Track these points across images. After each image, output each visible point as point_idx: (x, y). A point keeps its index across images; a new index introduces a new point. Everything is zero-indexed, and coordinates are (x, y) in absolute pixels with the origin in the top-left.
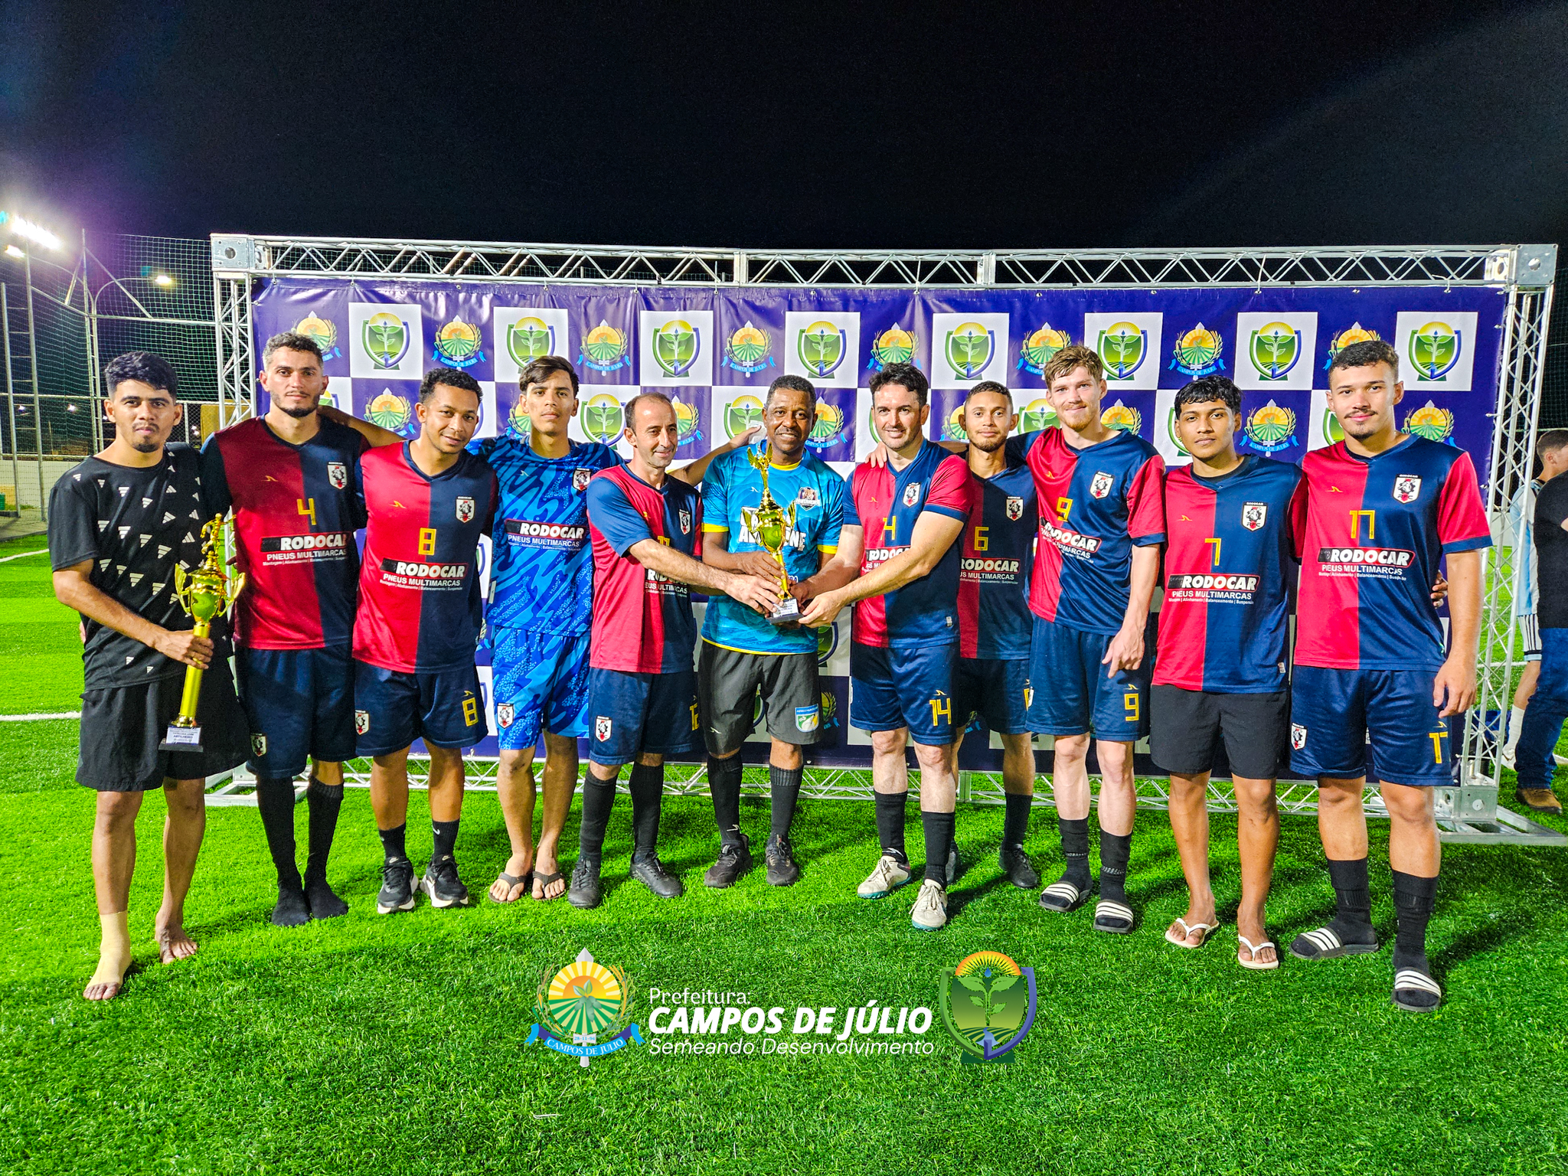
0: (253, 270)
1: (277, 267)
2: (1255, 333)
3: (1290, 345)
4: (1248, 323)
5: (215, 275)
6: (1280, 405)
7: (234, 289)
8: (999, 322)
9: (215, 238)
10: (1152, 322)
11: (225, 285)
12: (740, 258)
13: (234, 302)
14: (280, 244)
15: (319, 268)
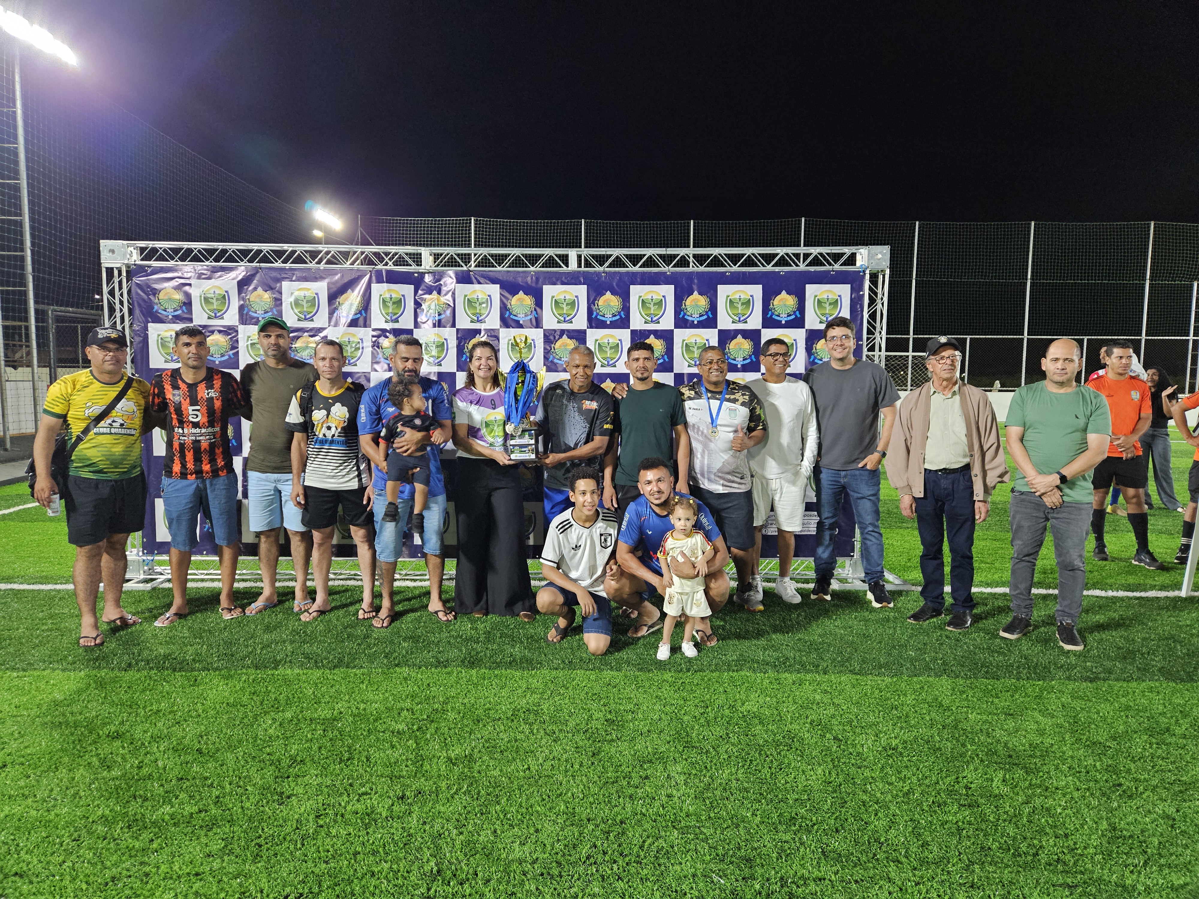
0: (126, 262)
1: (142, 260)
2: (728, 296)
3: (747, 303)
4: (724, 291)
5: (103, 265)
6: (745, 337)
7: (116, 273)
8: (581, 291)
9: (102, 242)
10: (668, 291)
11: (110, 271)
12: (426, 253)
13: (116, 280)
14: (144, 246)
15: (167, 260)
